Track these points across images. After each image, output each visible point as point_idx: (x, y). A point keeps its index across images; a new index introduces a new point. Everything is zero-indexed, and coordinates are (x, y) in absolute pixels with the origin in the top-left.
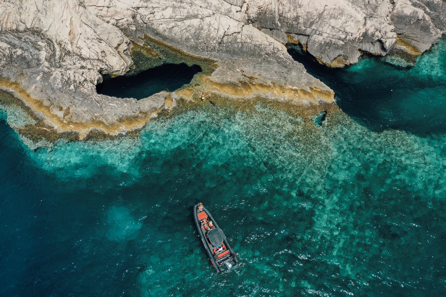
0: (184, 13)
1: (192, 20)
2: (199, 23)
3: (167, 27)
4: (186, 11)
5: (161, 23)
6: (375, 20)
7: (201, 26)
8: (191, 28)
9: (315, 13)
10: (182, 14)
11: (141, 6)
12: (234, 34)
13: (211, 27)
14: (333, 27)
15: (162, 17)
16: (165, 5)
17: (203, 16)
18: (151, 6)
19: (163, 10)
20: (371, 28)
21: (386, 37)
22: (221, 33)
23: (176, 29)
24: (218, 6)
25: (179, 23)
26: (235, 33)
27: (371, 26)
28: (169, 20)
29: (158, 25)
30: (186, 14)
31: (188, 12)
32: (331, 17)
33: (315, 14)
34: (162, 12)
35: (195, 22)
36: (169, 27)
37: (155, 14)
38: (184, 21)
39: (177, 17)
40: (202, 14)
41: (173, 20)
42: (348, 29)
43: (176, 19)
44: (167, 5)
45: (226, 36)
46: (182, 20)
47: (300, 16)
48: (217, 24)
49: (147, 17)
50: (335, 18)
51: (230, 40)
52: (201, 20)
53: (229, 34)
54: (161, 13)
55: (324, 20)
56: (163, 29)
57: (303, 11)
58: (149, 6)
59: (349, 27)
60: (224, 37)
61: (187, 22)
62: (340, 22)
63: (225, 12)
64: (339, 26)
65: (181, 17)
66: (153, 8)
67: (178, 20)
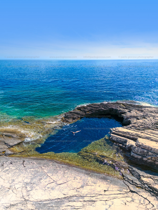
67: (75, 197)
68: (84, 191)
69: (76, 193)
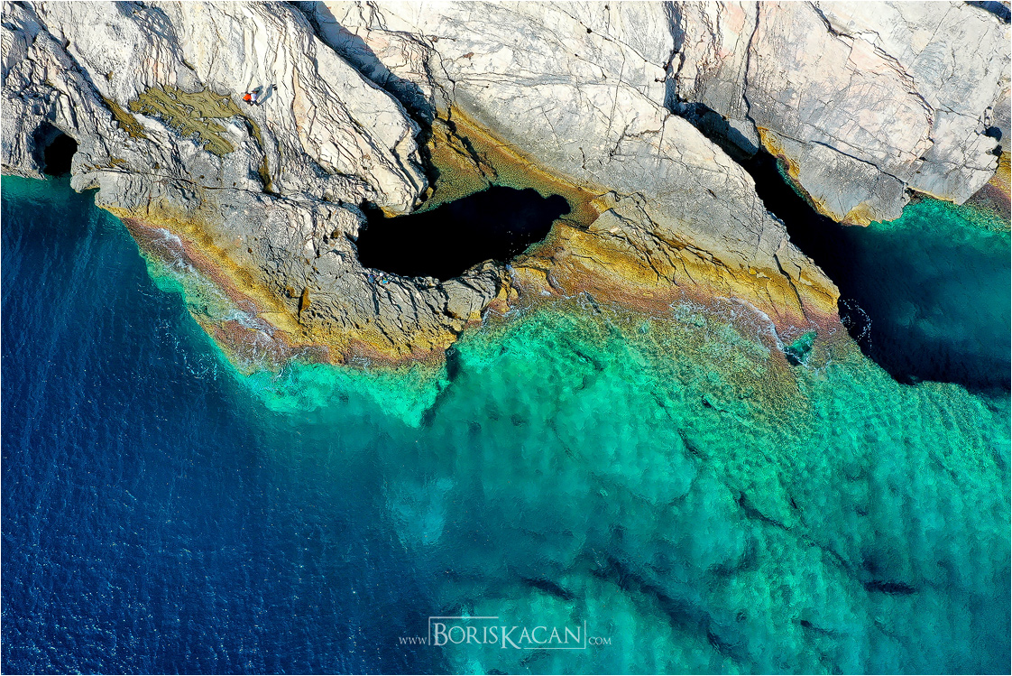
0: (539, 66)
1: (555, 86)
2: (571, 96)
3: (500, 95)
4: (542, 60)
5: (486, 84)
6: (957, 119)
7: (574, 103)
8: (553, 105)
9: (828, 88)
10: (533, 69)
11: (441, 35)
12: (646, 135)
13: (596, 111)
14: (861, 128)
15: (490, 69)
16: (496, 38)
17: (581, 79)
18: (466, 38)
19: (492, 51)
20: (945, 139)
21: (974, 166)
22: (618, 127)
23: (519, 103)
24: (616, 58)
25: (527, 91)
26: (647, 131)
27: (946, 135)
28: (505, 78)
29: (480, 89)
30: (542, 69)
31: (548, 66)
32: (862, 105)
33: (828, 91)
34: (490, 56)
35: (564, 92)
36: (505, 96)
37: (473, 58)
38: (538, 87)
39: (523, 74)
40: (577, 74)
41: (514, 79)
42: (895, 140)
43: (520, 79)
44: (501, 41)
45: (628, 138)
46: (532, 82)
47: (794, 91)
48: (610, 104)
49: (456, 65)
50: (873, 107)
51: (634, 149)
52: (576, 89)
53: (636, 133)
54: (486, 59)
55: (845, 109)
56: (491, 100)
57: (802, 80)
58: (460, 38)
59: (898, 134)
60: (622, 138)
61: (546, 91)
62: (880, 117)
63: (631, 76)
64: (877, 128)
65: (531, 75)
66: (471, 43)
67: (525, 83)
68: (512, 91)
69: (523, 88)
